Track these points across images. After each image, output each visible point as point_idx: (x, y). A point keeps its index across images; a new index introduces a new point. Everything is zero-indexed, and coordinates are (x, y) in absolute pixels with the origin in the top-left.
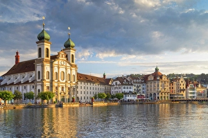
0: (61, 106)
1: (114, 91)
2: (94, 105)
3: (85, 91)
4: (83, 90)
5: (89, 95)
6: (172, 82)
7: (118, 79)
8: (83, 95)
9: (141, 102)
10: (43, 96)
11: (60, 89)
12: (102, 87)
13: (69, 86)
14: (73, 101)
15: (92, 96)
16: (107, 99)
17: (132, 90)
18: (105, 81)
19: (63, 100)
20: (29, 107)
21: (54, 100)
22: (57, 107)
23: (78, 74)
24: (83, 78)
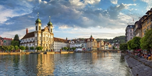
0: (46, 53)
1: (71, 46)
2: (62, 53)
3: (57, 46)
4: (56, 46)
5: (59, 48)
6: (98, 42)
7: (73, 40)
8: (56, 48)
9: (84, 52)
10: (38, 49)
11: (45, 45)
12: (66, 44)
13: (49, 43)
14: (52, 51)
15: (61, 48)
16: (68, 50)
17: (80, 46)
18: (67, 41)
19: (47, 50)
20: (32, 53)
21: (43, 50)
22: (44, 53)
23: (54, 38)
24: (56, 40)
